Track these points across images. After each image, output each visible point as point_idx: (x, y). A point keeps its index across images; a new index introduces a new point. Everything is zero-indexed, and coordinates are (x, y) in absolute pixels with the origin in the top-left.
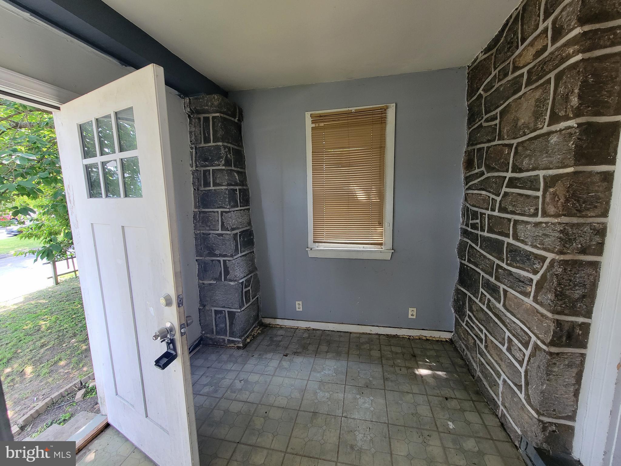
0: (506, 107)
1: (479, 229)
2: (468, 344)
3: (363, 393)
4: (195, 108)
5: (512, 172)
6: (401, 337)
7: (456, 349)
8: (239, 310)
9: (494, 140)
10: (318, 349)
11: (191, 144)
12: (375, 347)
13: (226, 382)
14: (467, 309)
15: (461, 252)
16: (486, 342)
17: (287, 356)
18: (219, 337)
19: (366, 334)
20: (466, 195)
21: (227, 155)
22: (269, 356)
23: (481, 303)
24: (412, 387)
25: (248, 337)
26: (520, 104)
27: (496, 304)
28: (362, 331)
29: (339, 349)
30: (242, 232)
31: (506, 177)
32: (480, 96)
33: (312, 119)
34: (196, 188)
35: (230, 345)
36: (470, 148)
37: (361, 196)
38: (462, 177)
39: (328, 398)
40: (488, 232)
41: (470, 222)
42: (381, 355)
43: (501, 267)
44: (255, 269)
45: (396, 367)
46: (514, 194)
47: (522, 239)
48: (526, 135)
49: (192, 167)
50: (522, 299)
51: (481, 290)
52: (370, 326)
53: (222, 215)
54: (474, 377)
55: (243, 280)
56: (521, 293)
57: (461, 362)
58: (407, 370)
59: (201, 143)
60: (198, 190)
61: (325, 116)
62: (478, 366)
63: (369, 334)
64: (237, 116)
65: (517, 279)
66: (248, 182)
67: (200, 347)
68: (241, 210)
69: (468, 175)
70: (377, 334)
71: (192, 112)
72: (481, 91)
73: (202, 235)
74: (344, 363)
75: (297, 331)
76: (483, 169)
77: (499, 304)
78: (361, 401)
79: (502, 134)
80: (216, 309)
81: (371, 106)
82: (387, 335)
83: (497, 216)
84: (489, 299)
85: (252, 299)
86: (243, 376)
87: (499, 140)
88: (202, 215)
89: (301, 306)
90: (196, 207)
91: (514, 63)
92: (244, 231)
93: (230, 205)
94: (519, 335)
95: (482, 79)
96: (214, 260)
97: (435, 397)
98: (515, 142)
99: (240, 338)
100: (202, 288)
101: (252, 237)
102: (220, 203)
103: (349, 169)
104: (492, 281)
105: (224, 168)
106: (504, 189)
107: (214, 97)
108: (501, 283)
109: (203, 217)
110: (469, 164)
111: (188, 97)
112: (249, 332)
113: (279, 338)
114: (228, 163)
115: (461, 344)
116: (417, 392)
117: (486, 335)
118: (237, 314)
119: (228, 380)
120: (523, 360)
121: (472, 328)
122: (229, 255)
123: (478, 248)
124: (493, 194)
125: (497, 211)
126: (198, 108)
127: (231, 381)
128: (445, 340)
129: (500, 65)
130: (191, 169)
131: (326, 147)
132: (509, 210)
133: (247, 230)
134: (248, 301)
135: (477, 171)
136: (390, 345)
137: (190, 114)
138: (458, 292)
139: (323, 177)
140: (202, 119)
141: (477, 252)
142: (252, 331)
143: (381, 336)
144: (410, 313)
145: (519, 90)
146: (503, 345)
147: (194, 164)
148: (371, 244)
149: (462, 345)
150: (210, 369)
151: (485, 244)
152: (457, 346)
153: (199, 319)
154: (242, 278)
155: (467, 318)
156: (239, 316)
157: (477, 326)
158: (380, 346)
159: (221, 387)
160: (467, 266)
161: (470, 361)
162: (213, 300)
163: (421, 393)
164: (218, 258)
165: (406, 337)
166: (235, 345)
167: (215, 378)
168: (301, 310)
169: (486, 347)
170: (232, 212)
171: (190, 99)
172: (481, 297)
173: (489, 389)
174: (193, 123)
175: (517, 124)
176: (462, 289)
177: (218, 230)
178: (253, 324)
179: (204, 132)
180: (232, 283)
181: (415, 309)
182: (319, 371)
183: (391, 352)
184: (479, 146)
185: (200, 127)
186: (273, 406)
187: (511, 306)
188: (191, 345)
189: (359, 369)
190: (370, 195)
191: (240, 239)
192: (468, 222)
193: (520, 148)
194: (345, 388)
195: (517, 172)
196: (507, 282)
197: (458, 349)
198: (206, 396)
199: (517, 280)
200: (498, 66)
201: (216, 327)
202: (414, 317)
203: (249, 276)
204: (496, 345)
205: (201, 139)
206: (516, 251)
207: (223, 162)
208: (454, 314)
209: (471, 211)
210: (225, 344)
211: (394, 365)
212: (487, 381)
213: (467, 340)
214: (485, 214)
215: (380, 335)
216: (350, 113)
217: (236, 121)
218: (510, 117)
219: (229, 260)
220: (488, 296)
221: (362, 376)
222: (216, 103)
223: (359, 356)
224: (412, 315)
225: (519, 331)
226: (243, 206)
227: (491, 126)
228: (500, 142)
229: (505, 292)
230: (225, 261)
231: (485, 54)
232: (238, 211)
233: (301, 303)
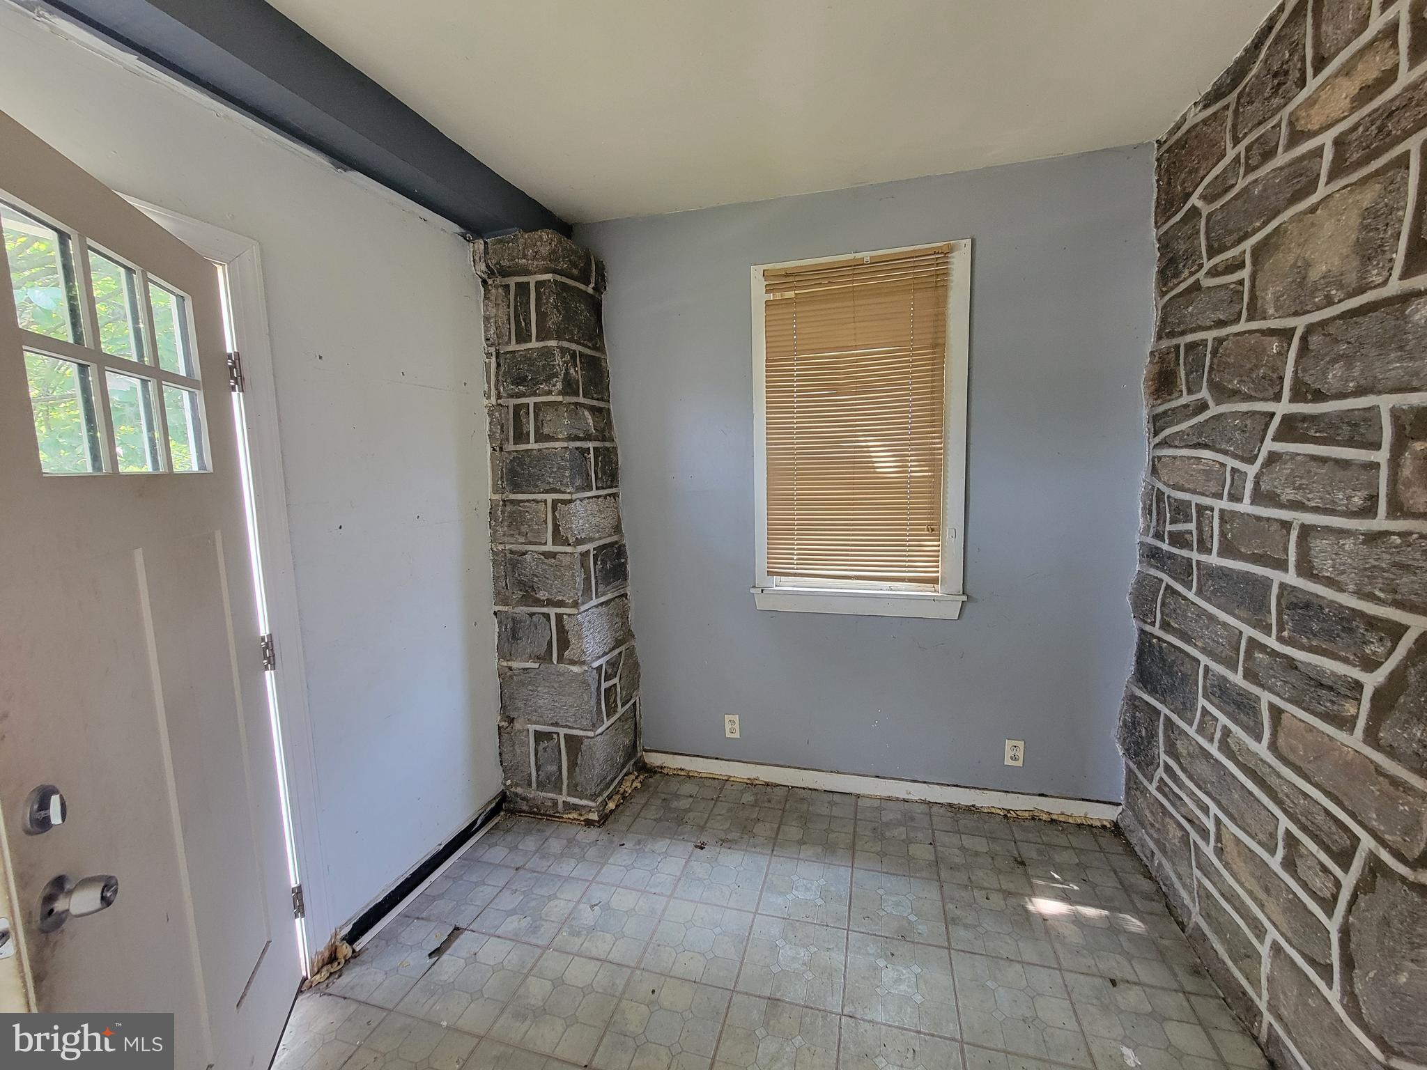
0: (1268, 237)
1: (1195, 546)
2: (1165, 839)
3: (892, 955)
4: (498, 263)
5: (1293, 400)
6: (986, 811)
7: (1129, 849)
8: (591, 734)
9: (1237, 320)
10: (777, 834)
11: (488, 345)
12: (920, 835)
13: (558, 908)
14: (1162, 749)
15: (1142, 605)
16: (1219, 839)
17: (702, 848)
18: (544, 794)
19: (898, 799)
20: (1153, 461)
21: (567, 370)
22: (661, 845)
23: (1204, 736)
24: (1021, 945)
25: (610, 797)
26: (1313, 225)
27: (1247, 741)
28: (885, 794)
29: (830, 836)
30: (599, 549)
31: (1272, 415)
32: (1195, 211)
33: (767, 283)
34: (496, 444)
35: (569, 816)
36: (1165, 344)
37: (885, 462)
38: (1145, 414)
39: (805, 964)
40: (1220, 554)
41: (1168, 528)
42: (936, 857)
43: (1263, 648)
44: (630, 635)
45: (975, 890)
46: (1299, 458)
47: (1328, 574)
48: (1334, 303)
49: (489, 397)
50: (1328, 736)
51: (1202, 702)
52: (907, 780)
53: (554, 509)
54: (1183, 929)
55: (602, 661)
56: (1327, 717)
57: (1146, 885)
58: (1005, 899)
59: (509, 342)
60: (501, 449)
61: (799, 274)
62: (1196, 899)
63: (905, 801)
64: (593, 280)
65: (1312, 679)
66: (616, 431)
67: (499, 818)
68: (598, 497)
69: (1160, 409)
70: (924, 802)
71: (491, 273)
72: (1195, 200)
73: (509, 556)
74: (844, 872)
75: (728, 786)
76: (1204, 393)
77: (1257, 744)
78: (889, 975)
79: (1259, 306)
80: (539, 728)
81: (912, 248)
82: (950, 805)
83: (1248, 515)
84: (1225, 727)
85: (623, 706)
86: (597, 894)
87: (1251, 318)
88: (508, 509)
89: (737, 726)
90: (495, 491)
91: (1291, 124)
92: (604, 547)
93: (573, 484)
94: (1321, 830)
95: (1197, 170)
96: (534, 614)
97: (1082, 977)
98: (1300, 323)
99: (594, 801)
100: (506, 677)
101: (623, 560)
102: (551, 480)
103: (856, 399)
104: (1236, 682)
105: (560, 398)
106: (1269, 445)
107: (541, 237)
108: (1264, 689)
109: (511, 514)
110: (1163, 382)
111: (482, 238)
112: (614, 784)
113: (685, 803)
114: (570, 387)
115: (1143, 839)
116: (1035, 959)
117: (1218, 822)
118: (586, 742)
119: (562, 903)
120: (1335, 898)
121: (1176, 800)
122: (570, 601)
123: (1191, 595)
124: (1235, 456)
125: (1247, 500)
126: (504, 263)
127: (572, 905)
128: (1099, 824)
129: (1251, 131)
130: (486, 402)
131: (799, 348)
132: (1284, 498)
133: (611, 545)
134: (611, 711)
135: (1186, 399)
136: (959, 832)
137: (485, 276)
138: (1133, 705)
139: (793, 418)
140: (513, 288)
141: (1188, 606)
142: (620, 783)
143: (935, 809)
144: (1008, 753)
145: (1311, 187)
146: (1272, 852)
147: (493, 392)
148: (911, 580)
149: (1148, 839)
150: (521, 872)
151: (1213, 585)
152: (1134, 841)
153: (498, 751)
154: (599, 657)
155: (1160, 772)
156: (590, 748)
157: (1192, 795)
158: (933, 833)
159: (546, 921)
160: (1159, 639)
161: (1172, 885)
162: (531, 706)
163: (1046, 964)
164: (545, 610)
165: (999, 812)
166: (581, 815)
167: (534, 896)
168: (737, 735)
169: (1220, 852)
170: (578, 502)
171: (486, 243)
172: (1202, 722)
173: (1230, 963)
174: (493, 298)
175: (1304, 278)
176: (1146, 697)
177: (545, 544)
178: (623, 766)
179: (517, 316)
180: (575, 669)
181: (1021, 744)
182: (782, 890)
183: (963, 849)
184: (1190, 338)
185: (509, 307)
186: (671, 977)
187: (1293, 750)
188: (480, 812)
189: (881, 892)
190: (907, 461)
191: (595, 564)
192: (1160, 529)
193: (1315, 340)
194: (847, 938)
195: (1306, 401)
196: (1281, 686)
197: (1136, 848)
198: (510, 940)
199: (1312, 683)
200: (1245, 135)
201: (538, 770)
202: (1019, 763)
203: (616, 652)
204: (1250, 850)
205: (510, 332)
206: (1307, 606)
207: (559, 386)
208: (1123, 760)
209: (1169, 501)
210: (558, 812)
211: (969, 885)
212: (1224, 940)
213: (1163, 830)
214: (1212, 509)
215: (931, 804)
216: (859, 264)
217: (590, 290)
218: (1285, 259)
219: (569, 615)
220: (1223, 720)
221: (889, 909)
222: (544, 251)
223: (882, 855)
224: (1014, 758)
225: (1320, 818)
226: (603, 488)
227: (1225, 286)
228: (1255, 325)
229: (1276, 713)
230: (559, 617)
231: (1205, 107)
232: (591, 500)
233: (736, 718)
